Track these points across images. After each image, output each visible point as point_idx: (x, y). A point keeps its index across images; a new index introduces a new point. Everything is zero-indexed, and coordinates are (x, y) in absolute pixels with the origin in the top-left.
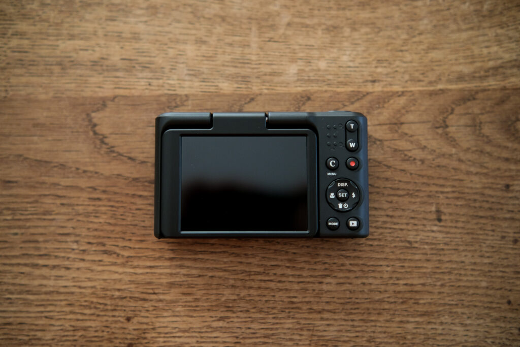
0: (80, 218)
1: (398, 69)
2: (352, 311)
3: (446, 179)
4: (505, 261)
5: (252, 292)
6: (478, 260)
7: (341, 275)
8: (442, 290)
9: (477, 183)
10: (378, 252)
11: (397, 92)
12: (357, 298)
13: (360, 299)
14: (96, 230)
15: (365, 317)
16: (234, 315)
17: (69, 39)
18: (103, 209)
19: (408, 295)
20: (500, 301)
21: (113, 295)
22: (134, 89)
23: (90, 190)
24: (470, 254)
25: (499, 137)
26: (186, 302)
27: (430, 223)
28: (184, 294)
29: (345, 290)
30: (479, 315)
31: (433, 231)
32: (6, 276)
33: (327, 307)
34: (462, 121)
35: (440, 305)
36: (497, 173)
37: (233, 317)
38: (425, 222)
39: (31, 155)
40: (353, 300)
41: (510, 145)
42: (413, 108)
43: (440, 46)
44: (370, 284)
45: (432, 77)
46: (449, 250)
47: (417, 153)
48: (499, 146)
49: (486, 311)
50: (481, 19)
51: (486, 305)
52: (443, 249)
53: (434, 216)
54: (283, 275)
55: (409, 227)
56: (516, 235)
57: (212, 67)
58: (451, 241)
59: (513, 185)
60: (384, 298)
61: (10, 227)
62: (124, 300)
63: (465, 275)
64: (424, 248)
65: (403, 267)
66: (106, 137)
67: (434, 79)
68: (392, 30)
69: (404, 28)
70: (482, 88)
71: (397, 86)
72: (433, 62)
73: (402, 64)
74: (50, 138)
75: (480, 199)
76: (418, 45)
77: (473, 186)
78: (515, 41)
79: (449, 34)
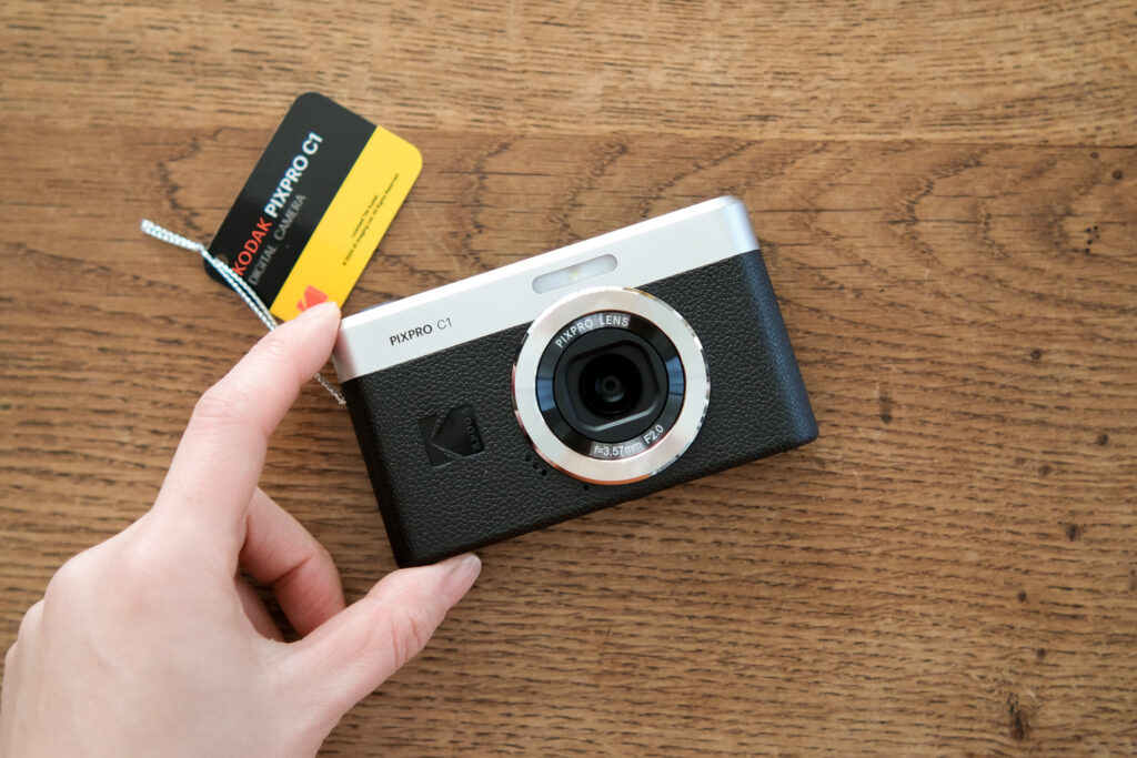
0: (137, 380)
1: (816, 93)
2: (691, 598)
3: (905, 331)
4: (1021, 510)
6: (964, 506)
7: (673, 522)
8: (884, 565)
9: (972, 343)
10: (751, 479)
11: (814, 143)
12: (703, 573)
13: (710, 573)
14: (170, 406)
15: (717, 612)
18: (186, 363)
19: (811, 572)
20: (1003, 593)
22: (259, 114)
23: (161, 322)
24: (946, 493)
25: (1025, 248)
27: (867, 424)
29: (678, 555)
30: (957, 620)
31: (871, 441)
33: (639, 587)
34: (950, 212)
35: (877, 595)
36: (1017, 324)
38: (855, 421)
39: (41, 245)
40: (695, 575)
41: (1047, 265)
42: (844, 179)
43: (913, 48)
44: (732, 544)
45: (889, 112)
46: (902, 481)
47: (848, 275)
48: (1026, 268)
49: (974, 613)
51: (973, 601)
52: (890, 480)
53: (876, 410)
56: (1048, 457)
57: (423, 74)
58: (908, 464)
59: (1048, 352)
60: (759, 575)
63: (934, 536)
64: (852, 476)
65: (804, 511)
66: (197, 214)
67: (893, 118)
68: (811, 8)
69: (837, 6)
70: (997, 141)
71: (812, 131)
72: (894, 81)
73: (828, 82)
74: (80, 212)
75: (977, 378)
76: (864, 44)
77: (964, 351)
78: (1075, 44)
79: (934, 21)
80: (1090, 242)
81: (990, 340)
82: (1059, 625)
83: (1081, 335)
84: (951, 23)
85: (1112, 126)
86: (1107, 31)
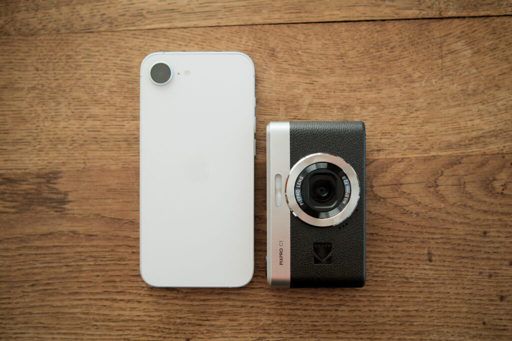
1: (398, 140)
2: (361, 331)
3: (436, 228)
4: (482, 291)
5: (283, 318)
6: (461, 291)
7: (352, 304)
8: (432, 315)
9: (461, 230)
10: (381, 286)
11: (398, 159)
12: (365, 322)
13: (368, 322)
15: (371, 336)
16: (270, 336)
17: (133, 120)
19: (405, 319)
20: (477, 322)
21: (175, 322)
24: (454, 287)
25: (480, 194)
26: (232, 326)
27: (423, 263)
28: (230, 320)
29: (355, 316)
30: (460, 333)
31: (425, 269)
32: (92, 308)
33: (342, 329)
34: (450, 182)
35: (430, 326)
36: (477, 222)
37: (269, 337)
38: (419, 262)
39: (107, 214)
40: (362, 323)
41: (487, 200)
42: (410, 172)
43: (433, 120)
44: (375, 311)
45: (426, 146)
46: (437, 283)
47: (413, 208)
48: (480, 201)
49: (466, 330)
50: (466, 97)
51: (466, 326)
52: (433, 283)
53: (426, 258)
54: (307, 305)
55: (406, 266)
56: (491, 271)
58: (439, 277)
59: (489, 232)
60: (386, 321)
61: (93, 271)
62: (184, 325)
63: (450, 303)
64: (418, 283)
65: (401, 297)
67: (427, 148)
68: (394, 107)
69: (404, 106)
70: (467, 154)
71: (398, 154)
72: (427, 133)
73: (402, 135)
74: (121, 201)
75: (463, 243)
76: (415, 120)
77: (458, 233)
78: (494, 115)
79: (441, 110)
80: (503, 190)
81: (467, 229)
82: (498, 333)
83: (501, 225)
84: (447, 110)
85: (509, 146)
86: (505, 110)
